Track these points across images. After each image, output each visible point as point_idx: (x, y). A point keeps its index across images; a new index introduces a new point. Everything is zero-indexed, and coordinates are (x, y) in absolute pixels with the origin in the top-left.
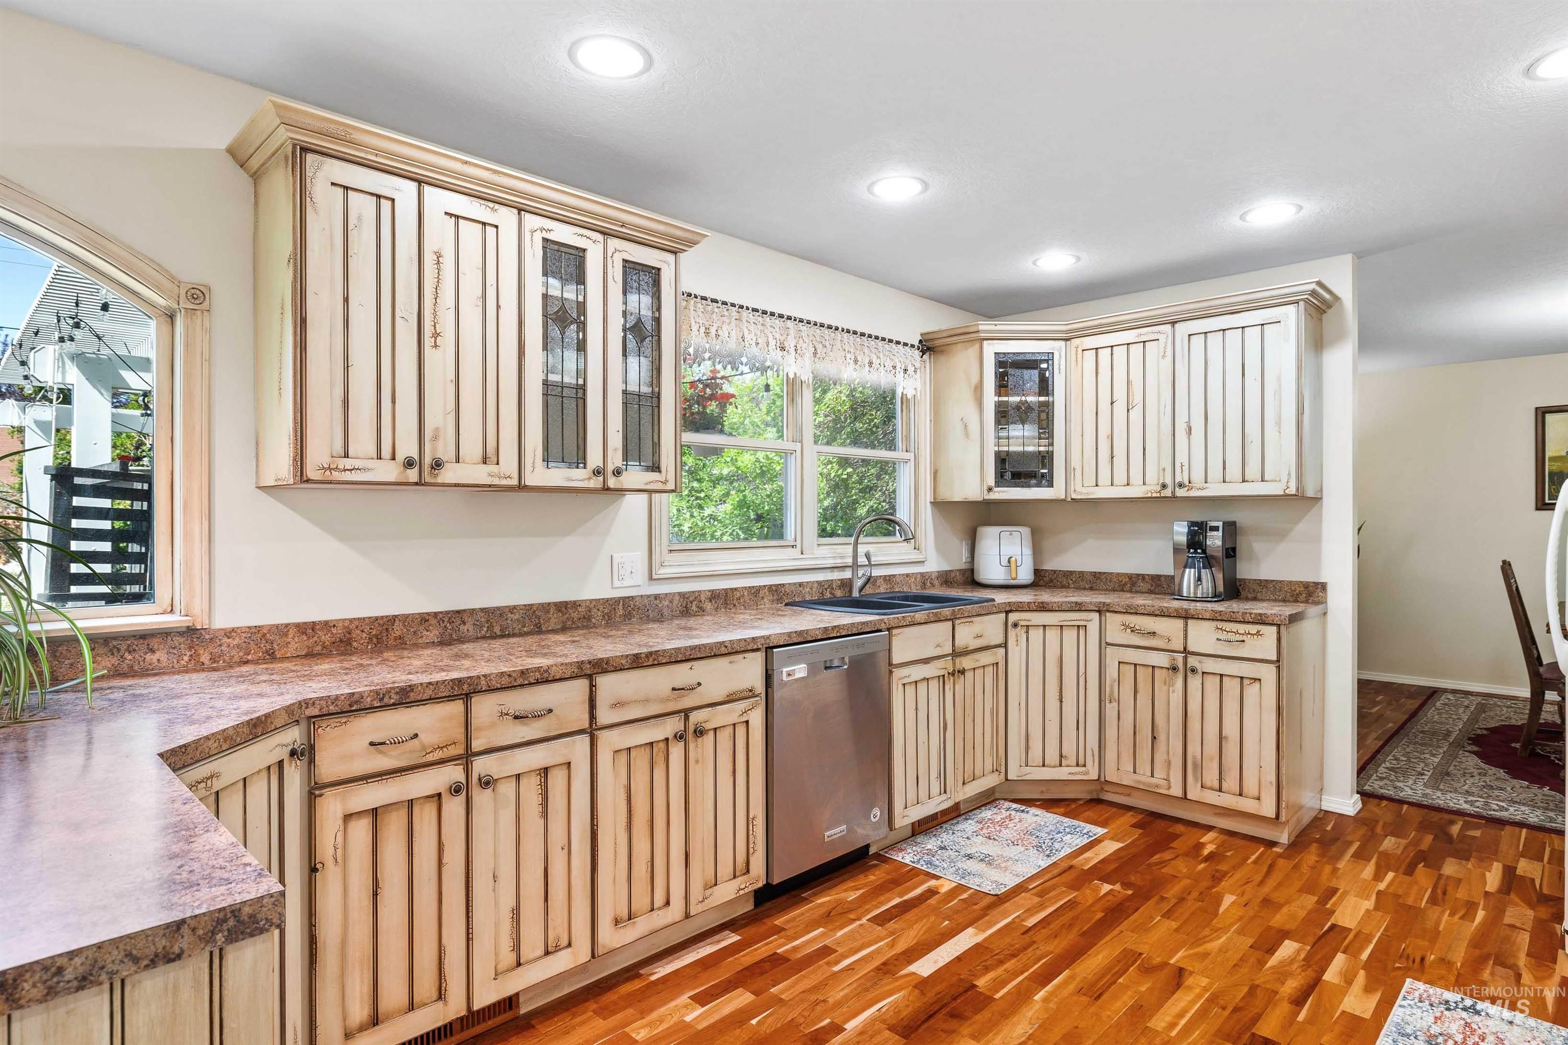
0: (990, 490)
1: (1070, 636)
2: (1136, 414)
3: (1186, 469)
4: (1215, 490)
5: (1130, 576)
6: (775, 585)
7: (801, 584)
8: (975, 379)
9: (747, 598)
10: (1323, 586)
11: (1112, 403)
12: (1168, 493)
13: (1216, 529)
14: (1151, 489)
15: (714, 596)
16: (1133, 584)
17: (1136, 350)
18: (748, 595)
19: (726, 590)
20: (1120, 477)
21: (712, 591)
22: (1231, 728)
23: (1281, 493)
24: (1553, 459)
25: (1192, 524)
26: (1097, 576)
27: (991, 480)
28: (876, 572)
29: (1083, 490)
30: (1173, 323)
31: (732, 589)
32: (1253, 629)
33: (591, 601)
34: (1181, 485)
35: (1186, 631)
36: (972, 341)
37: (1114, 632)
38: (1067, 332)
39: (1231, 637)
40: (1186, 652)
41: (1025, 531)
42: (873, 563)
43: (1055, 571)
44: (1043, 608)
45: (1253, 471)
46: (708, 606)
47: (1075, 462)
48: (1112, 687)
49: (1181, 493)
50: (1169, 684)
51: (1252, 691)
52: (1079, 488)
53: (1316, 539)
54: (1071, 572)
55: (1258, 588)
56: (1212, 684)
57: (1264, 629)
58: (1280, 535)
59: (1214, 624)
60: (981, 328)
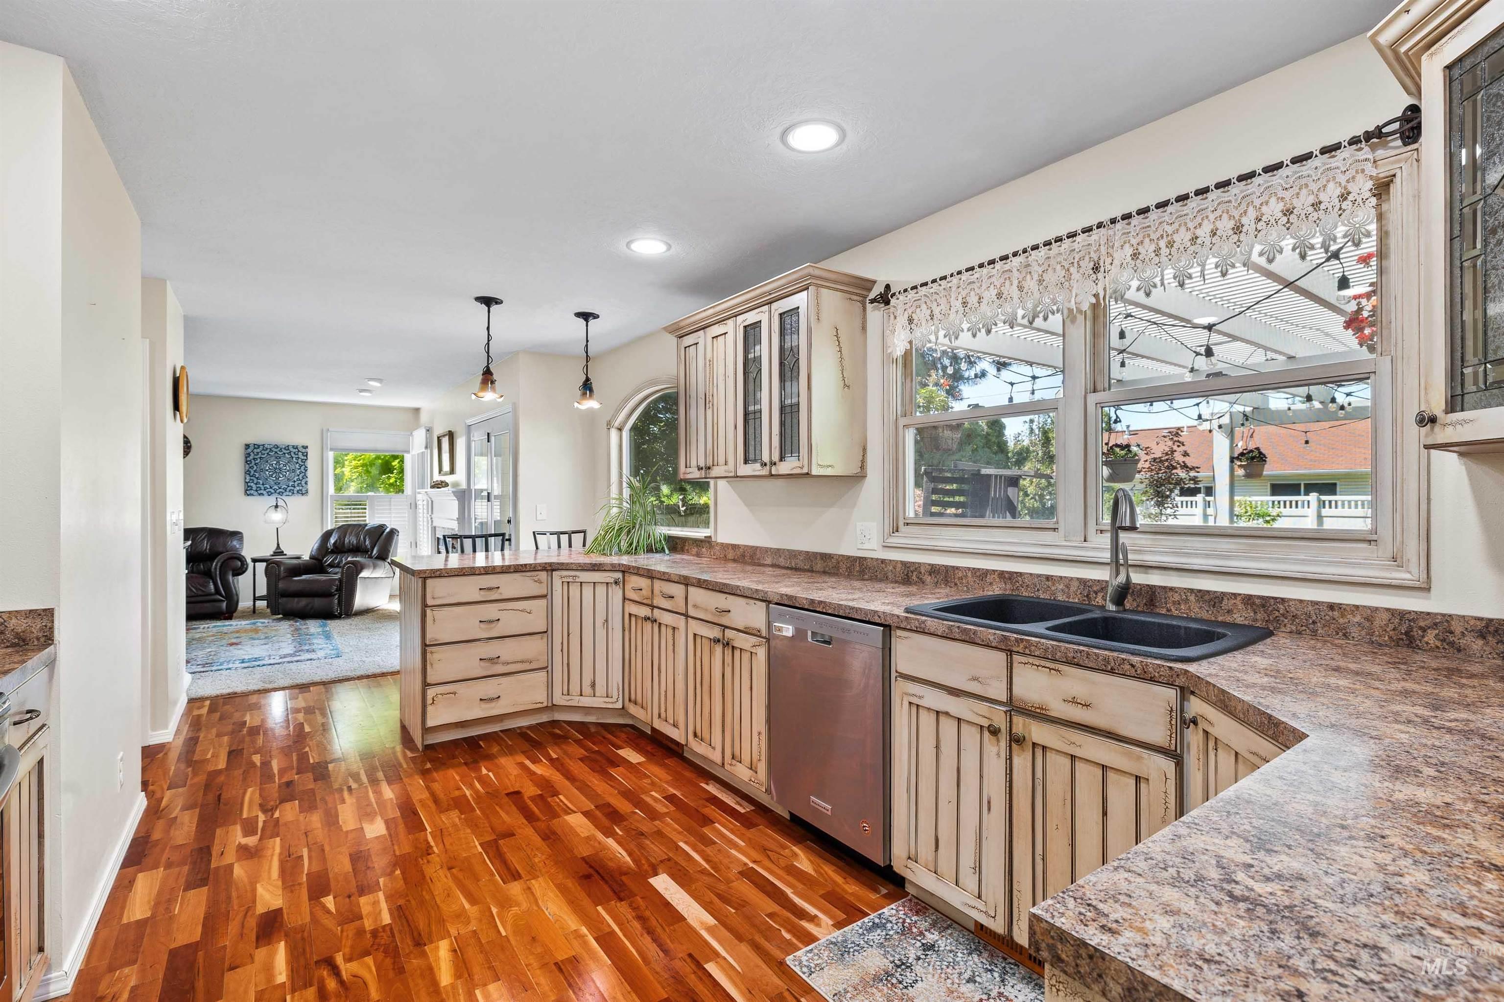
6: (1007, 572)
7: (1048, 578)
9: (970, 579)
15: (934, 570)
18: (973, 576)
19: (946, 567)
21: (932, 565)
28: (1137, 578)
31: (953, 567)
33: (840, 556)
42: (1130, 562)
46: (928, 579)
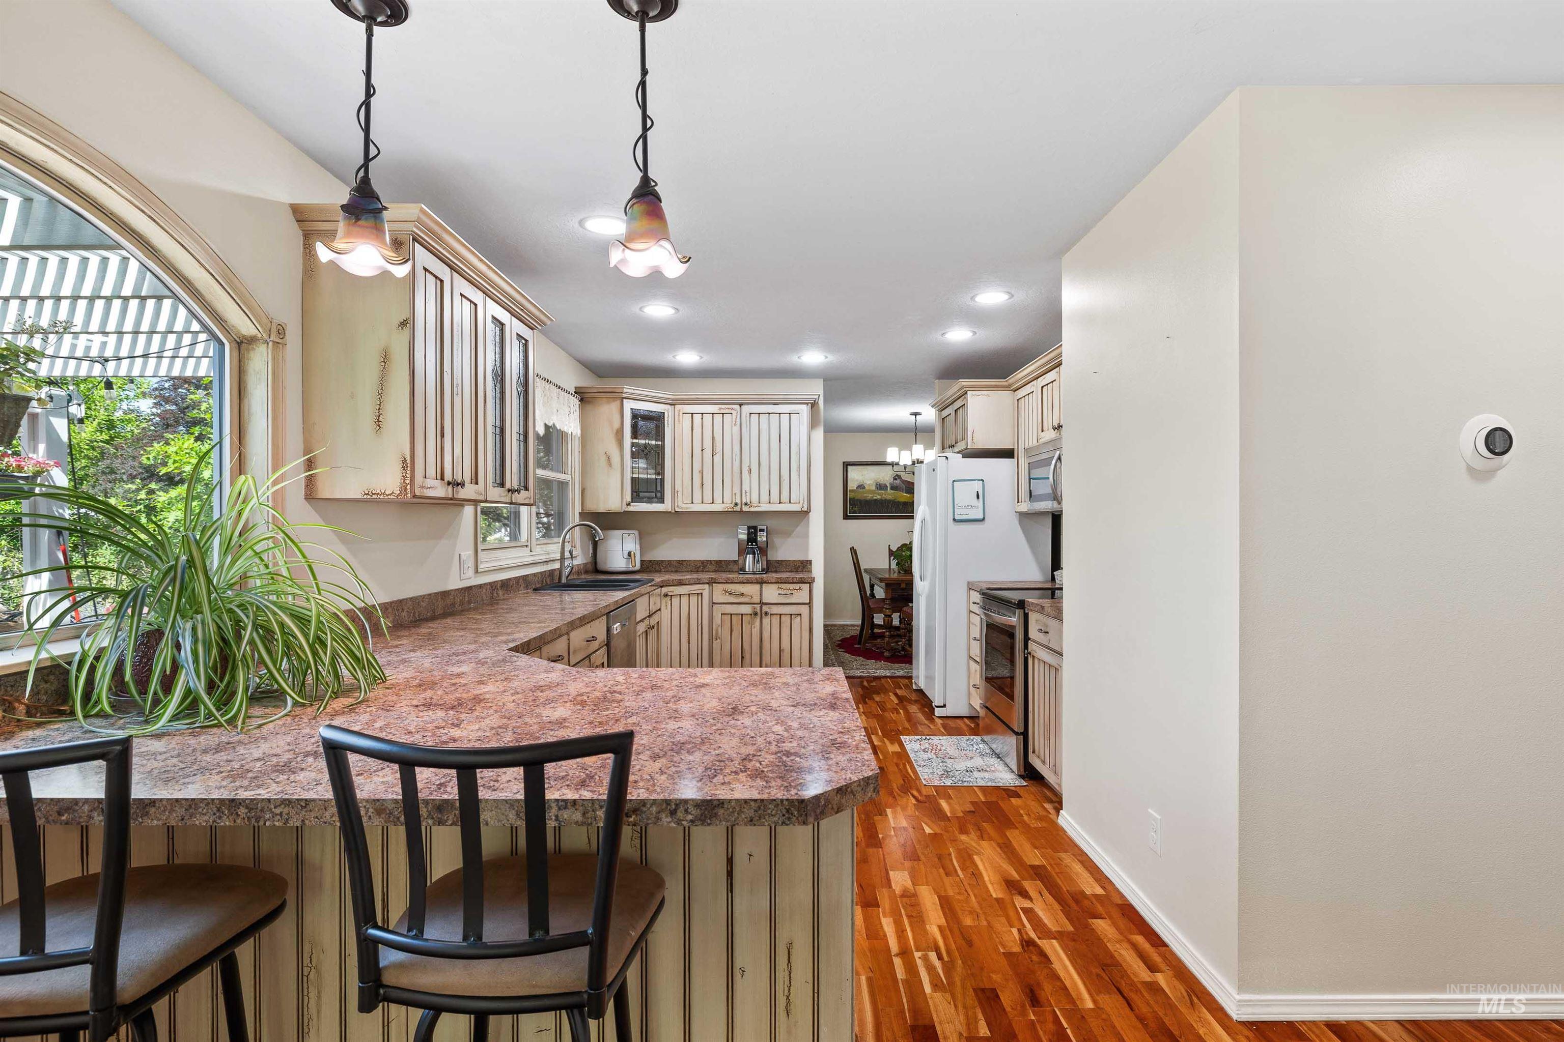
0: (628, 504)
1: (694, 599)
2: (718, 458)
3: (748, 494)
4: (764, 507)
5: (703, 562)
7: (535, 574)
8: (617, 425)
10: (810, 562)
11: (702, 450)
12: (738, 509)
13: (762, 530)
14: (727, 506)
16: (704, 567)
17: (718, 418)
20: (708, 498)
22: (786, 644)
23: (800, 510)
24: (851, 491)
25: (749, 528)
26: (681, 562)
27: (628, 498)
29: (683, 505)
30: (741, 405)
32: (797, 586)
34: (746, 504)
35: (761, 591)
36: (615, 398)
37: (719, 596)
38: (673, 400)
39: (786, 592)
40: (762, 604)
41: (636, 532)
43: (651, 561)
44: (681, 583)
45: (785, 497)
47: (678, 487)
48: (717, 631)
49: (745, 509)
50: (751, 623)
51: (797, 620)
52: (680, 504)
53: (806, 536)
54: (662, 561)
55: (777, 565)
56: (776, 620)
57: (803, 586)
58: (787, 534)
59: (776, 585)
60: (625, 390)
